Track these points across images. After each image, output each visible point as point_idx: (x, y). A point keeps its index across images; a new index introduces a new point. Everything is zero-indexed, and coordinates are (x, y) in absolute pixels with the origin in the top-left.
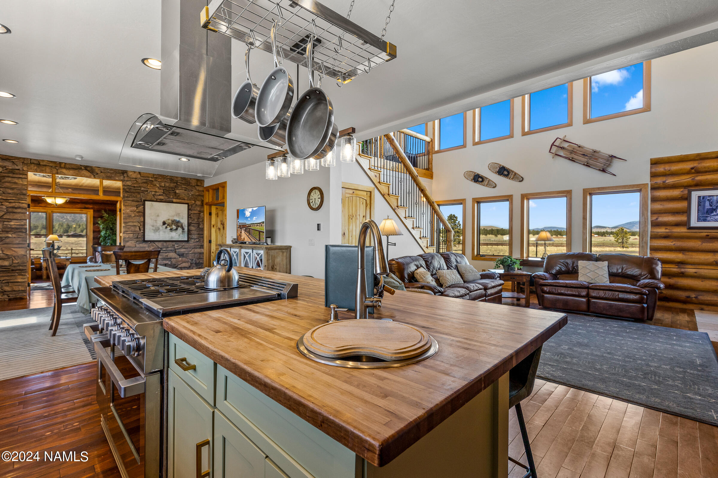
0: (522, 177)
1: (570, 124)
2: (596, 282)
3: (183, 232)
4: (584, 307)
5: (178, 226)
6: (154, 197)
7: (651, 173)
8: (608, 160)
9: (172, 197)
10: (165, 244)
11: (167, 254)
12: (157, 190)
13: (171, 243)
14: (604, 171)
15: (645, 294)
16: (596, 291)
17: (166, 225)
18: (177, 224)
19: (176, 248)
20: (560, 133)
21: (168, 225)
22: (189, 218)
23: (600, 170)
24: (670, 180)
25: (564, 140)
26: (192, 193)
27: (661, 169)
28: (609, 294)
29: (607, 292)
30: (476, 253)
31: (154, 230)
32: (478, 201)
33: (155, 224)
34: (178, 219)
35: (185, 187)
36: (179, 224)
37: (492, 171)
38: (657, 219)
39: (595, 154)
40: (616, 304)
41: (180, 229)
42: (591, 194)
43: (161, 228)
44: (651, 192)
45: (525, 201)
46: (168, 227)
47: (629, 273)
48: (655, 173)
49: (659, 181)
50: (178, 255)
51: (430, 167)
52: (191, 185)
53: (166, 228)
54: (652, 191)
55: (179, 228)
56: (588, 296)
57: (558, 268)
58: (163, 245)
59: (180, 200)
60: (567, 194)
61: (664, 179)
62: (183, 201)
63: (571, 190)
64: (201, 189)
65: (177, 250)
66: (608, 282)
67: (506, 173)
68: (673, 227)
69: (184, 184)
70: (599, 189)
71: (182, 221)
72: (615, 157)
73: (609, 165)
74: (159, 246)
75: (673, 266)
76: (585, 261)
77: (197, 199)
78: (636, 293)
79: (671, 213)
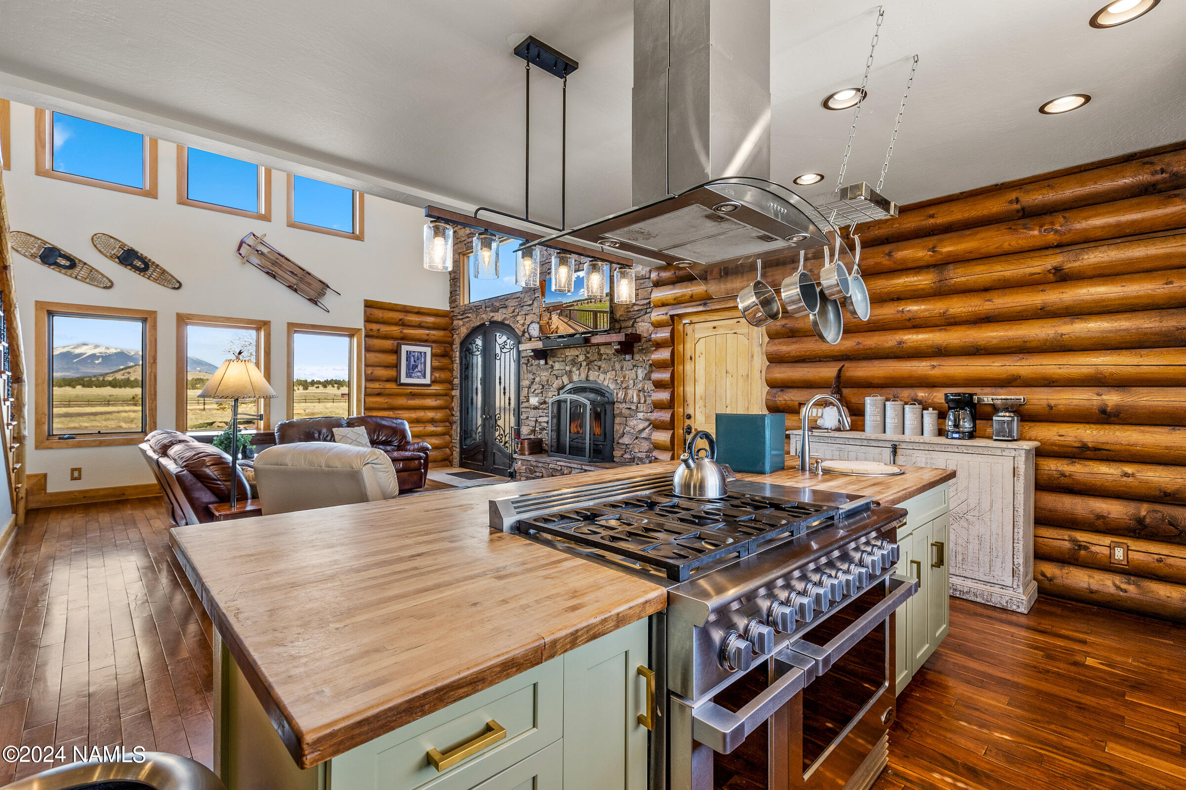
0: (178, 282)
1: (267, 218)
7: (365, 316)
8: (318, 288)
14: (313, 301)
20: (259, 227)
23: (308, 299)
24: (383, 329)
25: (262, 240)
27: (374, 314)
30: (46, 433)
32: (51, 311)
37: (100, 251)
38: (370, 372)
44: (365, 339)
48: (369, 317)
49: (374, 328)
60: (262, 325)
61: (377, 326)
63: (272, 322)
67: (139, 264)
68: (385, 383)
72: (327, 286)
73: (321, 296)
79: (384, 367)
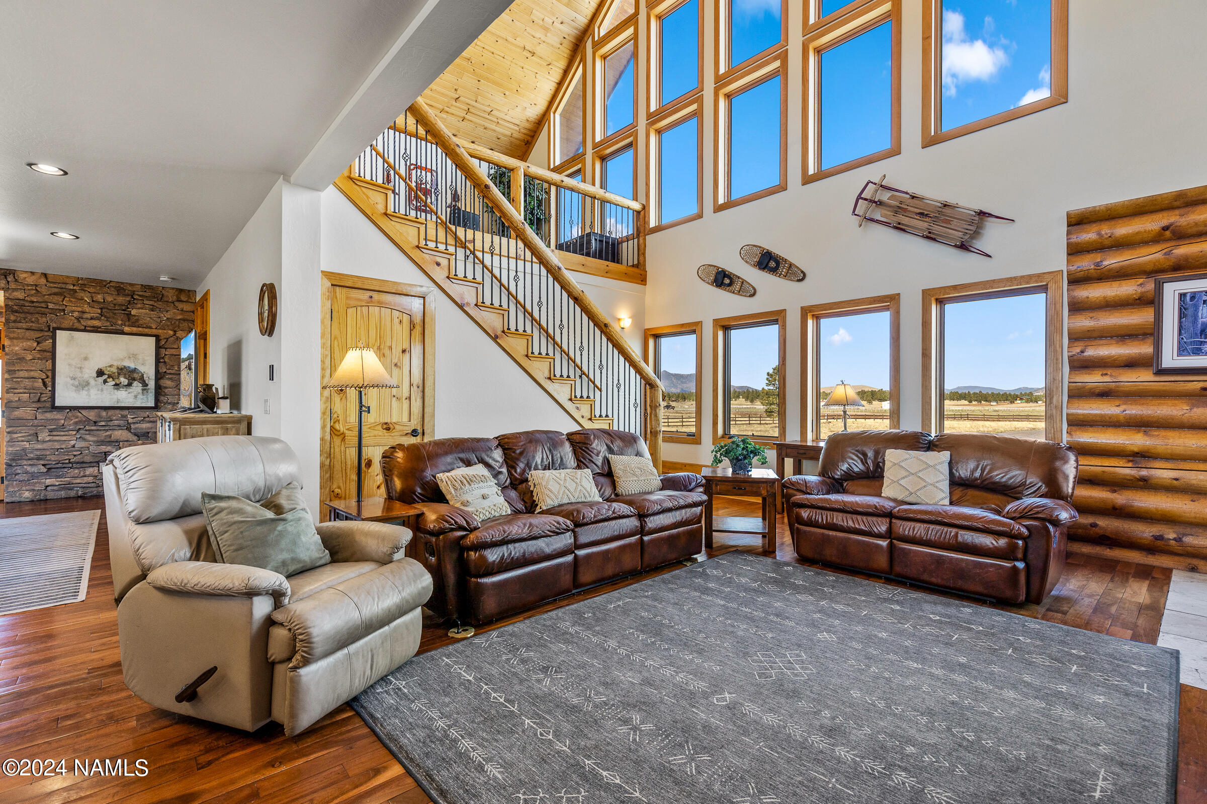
0: (802, 272)
1: (895, 151)
2: (919, 501)
3: (143, 390)
4: (882, 561)
5: (134, 379)
6: (79, 321)
7: (1068, 244)
8: (971, 223)
9: (120, 322)
10: (104, 413)
11: (108, 433)
12: (86, 308)
13: (117, 412)
14: (963, 247)
15: (1019, 536)
16: (909, 524)
17: (105, 377)
18: (131, 376)
19: (130, 421)
20: (873, 172)
21: (109, 376)
22: (161, 365)
23: (956, 246)
24: (1112, 261)
25: (881, 186)
26: (168, 315)
27: (1088, 235)
28: (934, 533)
29: (932, 527)
30: (720, 431)
31: (77, 387)
32: (726, 326)
33: (79, 375)
34: (132, 366)
35: (151, 303)
36: (136, 375)
37: (747, 262)
38: (1082, 352)
39: (947, 211)
40: (951, 559)
41: (137, 387)
42: (941, 302)
43: (92, 382)
44: (1068, 290)
45: (810, 322)
46: (108, 380)
47: (997, 479)
48: (1077, 244)
49: (1086, 263)
50: (135, 435)
51: (641, 262)
52: (165, 299)
53: (105, 382)
54: (1072, 287)
55: (135, 383)
56: (889, 534)
57: (845, 467)
58: (100, 416)
59: (140, 329)
60: (889, 303)
61: (1098, 257)
62: (147, 331)
63: (899, 294)
64: (187, 307)
65: (132, 426)
66: (947, 502)
67: (773, 264)
68: (1121, 371)
69: (148, 298)
70: (955, 288)
71: (142, 369)
72: (990, 215)
73: (977, 234)
74: (90, 418)
75: (1122, 463)
76: (899, 451)
77: (179, 327)
78: (998, 534)
79: (1117, 337)
